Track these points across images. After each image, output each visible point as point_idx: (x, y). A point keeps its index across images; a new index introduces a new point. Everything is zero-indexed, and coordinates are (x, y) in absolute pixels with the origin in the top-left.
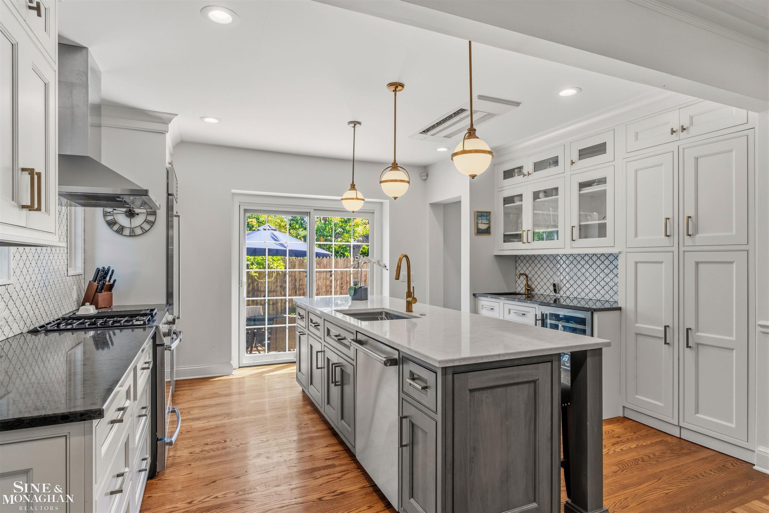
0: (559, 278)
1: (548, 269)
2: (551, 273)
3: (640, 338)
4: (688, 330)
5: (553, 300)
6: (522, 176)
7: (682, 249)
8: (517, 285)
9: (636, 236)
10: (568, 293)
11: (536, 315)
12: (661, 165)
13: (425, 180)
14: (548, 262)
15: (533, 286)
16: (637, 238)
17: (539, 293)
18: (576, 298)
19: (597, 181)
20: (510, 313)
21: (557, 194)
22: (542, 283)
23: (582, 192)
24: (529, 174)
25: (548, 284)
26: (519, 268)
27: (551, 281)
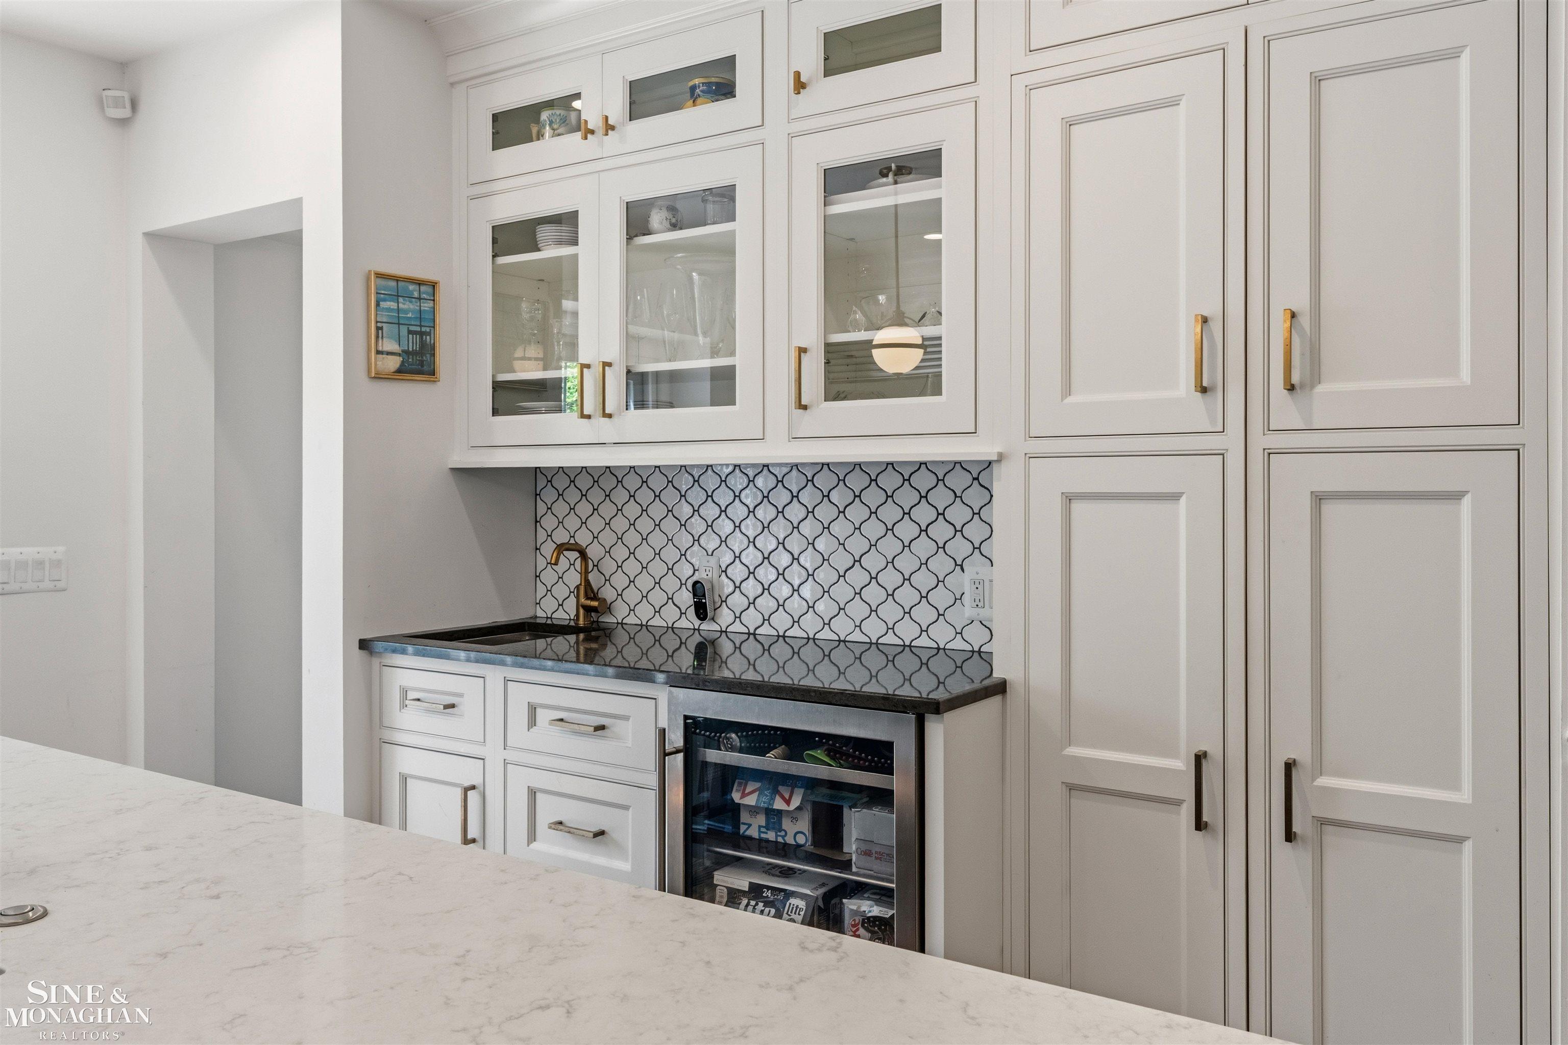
0: (713, 561)
1: (670, 525)
2: (685, 540)
3: (1081, 803)
4: (1289, 767)
5: (692, 644)
6: (579, 135)
7: (1260, 441)
8: (541, 590)
9: (1067, 390)
10: (752, 619)
11: (663, 732)
12: (1173, 102)
13: (123, 123)
14: (670, 497)
15: (608, 594)
16: (1069, 400)
17: (632, 620)
18: (784, 637)
19: (893, 166)
20: (532, 722)
21: (731, 217)
22: (644, 582)
23: (835, 209)
24: (609, 128)
25: (670, 583)
26: (549, 522)
27: (685, 571)
